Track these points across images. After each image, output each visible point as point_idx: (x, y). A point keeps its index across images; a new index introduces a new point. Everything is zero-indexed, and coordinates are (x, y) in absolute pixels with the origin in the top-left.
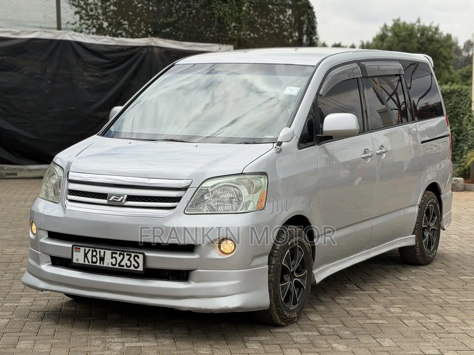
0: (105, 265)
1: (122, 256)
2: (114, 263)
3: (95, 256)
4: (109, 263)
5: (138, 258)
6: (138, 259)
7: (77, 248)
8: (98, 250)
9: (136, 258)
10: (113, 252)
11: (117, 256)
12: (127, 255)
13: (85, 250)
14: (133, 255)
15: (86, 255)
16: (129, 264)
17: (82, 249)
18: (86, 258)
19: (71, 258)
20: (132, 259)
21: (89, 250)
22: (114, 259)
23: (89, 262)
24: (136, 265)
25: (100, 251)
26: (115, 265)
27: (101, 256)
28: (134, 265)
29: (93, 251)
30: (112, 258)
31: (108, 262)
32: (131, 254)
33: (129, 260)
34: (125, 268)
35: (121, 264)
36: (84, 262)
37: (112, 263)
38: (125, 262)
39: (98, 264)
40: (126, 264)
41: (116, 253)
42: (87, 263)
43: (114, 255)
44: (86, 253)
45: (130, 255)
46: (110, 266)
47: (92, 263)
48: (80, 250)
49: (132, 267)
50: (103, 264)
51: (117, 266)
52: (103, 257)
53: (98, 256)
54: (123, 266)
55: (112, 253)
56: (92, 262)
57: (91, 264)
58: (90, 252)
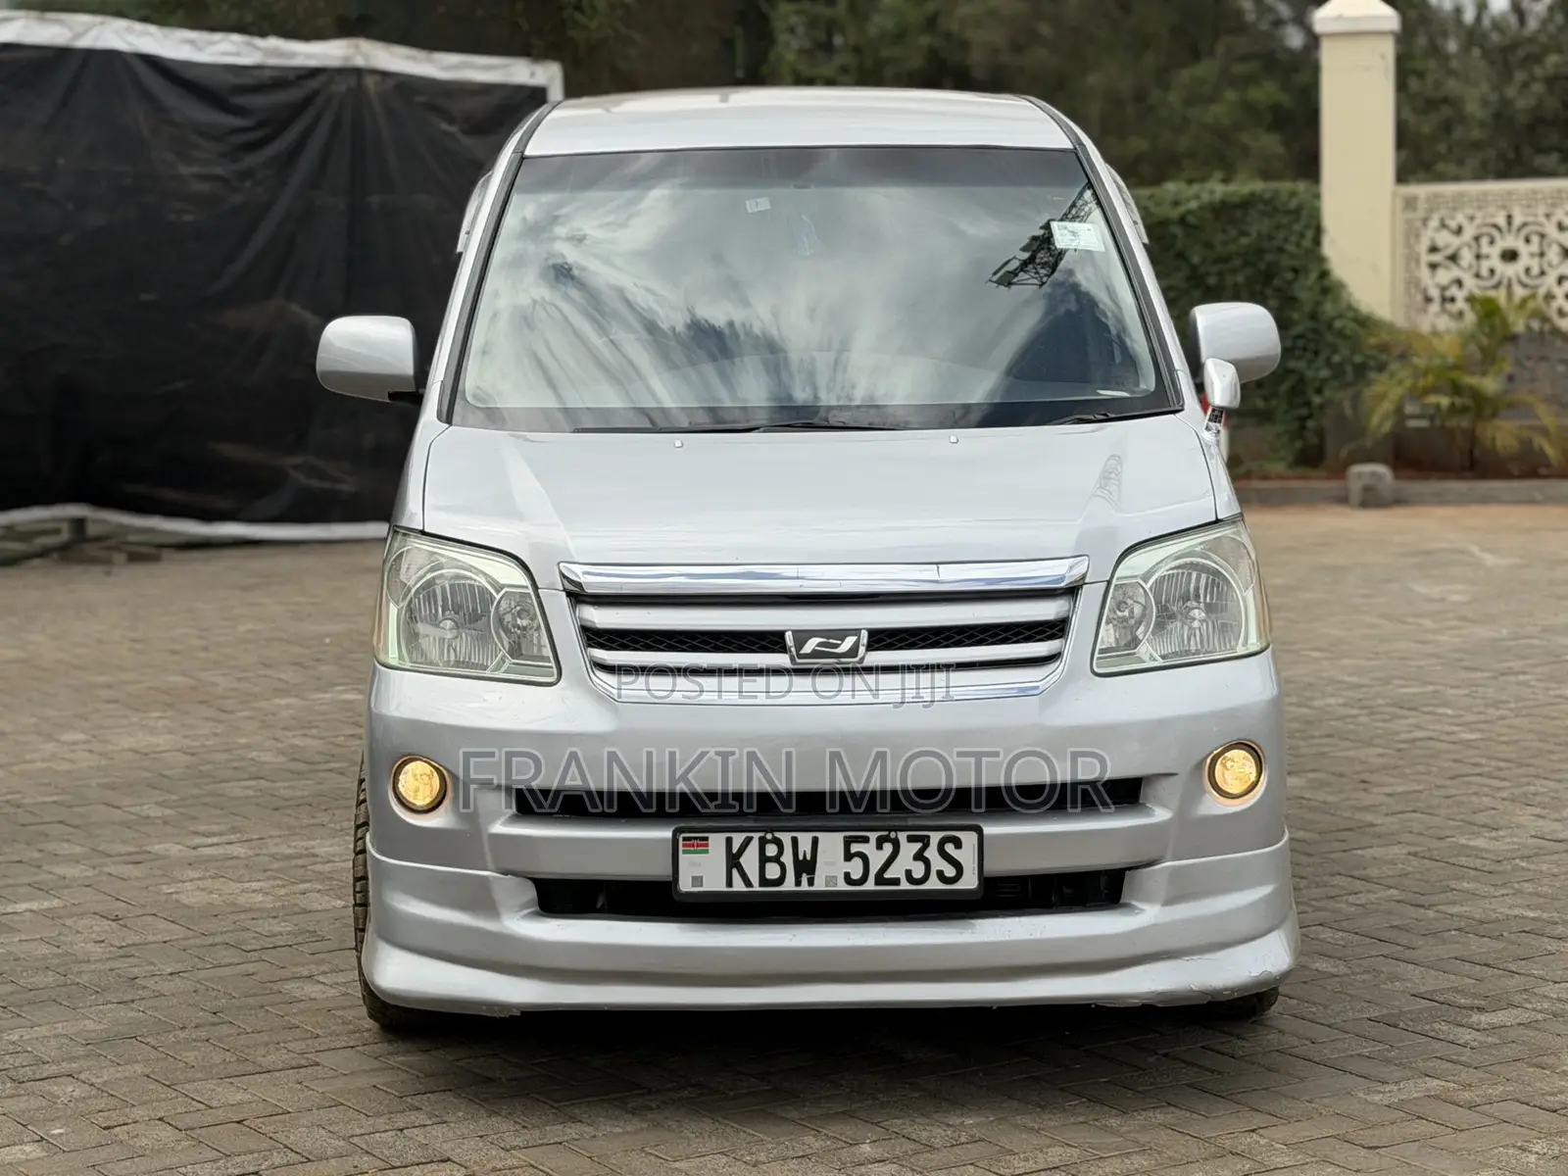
0: (820, 885)
1: (888, 848)
2: (856, 875)
3: (776, 859)
4: (836, 877)
5: (958, 844)
6: (958, 851)
7: (696, 838)
8: (786, 838)
9: (949, 848)
10: (851, 837)
11: (868, 849)
12: (911, 839)
13: (729, 841)
14: (935, 837)
15: (733, 861)
16: (919, 872)
17: (717, 841)
18: (735, 872)
19: (671, 879)
20: (932, 853)
21: (747, 842)
22: (857, 862)
23: (748, 883)
24: (950, 872)
25: (795, 841)
26: (864, 879)
27: (801, 857)
28: (940, 875)
29: (763, 842)
30: (849, 856)
31: (833, 870)
32: (928, 837)
33: (919, 856)
34: (905, 885)
35: (887, 875)
36: (729, 883)
37: (847, 876)
38: (906, 861)
39: (789, 885)
40: (908, 873)
41: (866, 840)
42: (739, 886)
43: (855, 848)
44: (735, 851)
45: (925, 842)
46: (843, 886)
47: (761, 885)
48: (707, 845)
49: (933, 876)
50: (811, 882)
51: (870, 885)
52: (808, 857)
53: (787, 858)
54: (896, 882)
55: (848, 842)
56: (764, 881)
57: (756, 888)
58: (753, 849)
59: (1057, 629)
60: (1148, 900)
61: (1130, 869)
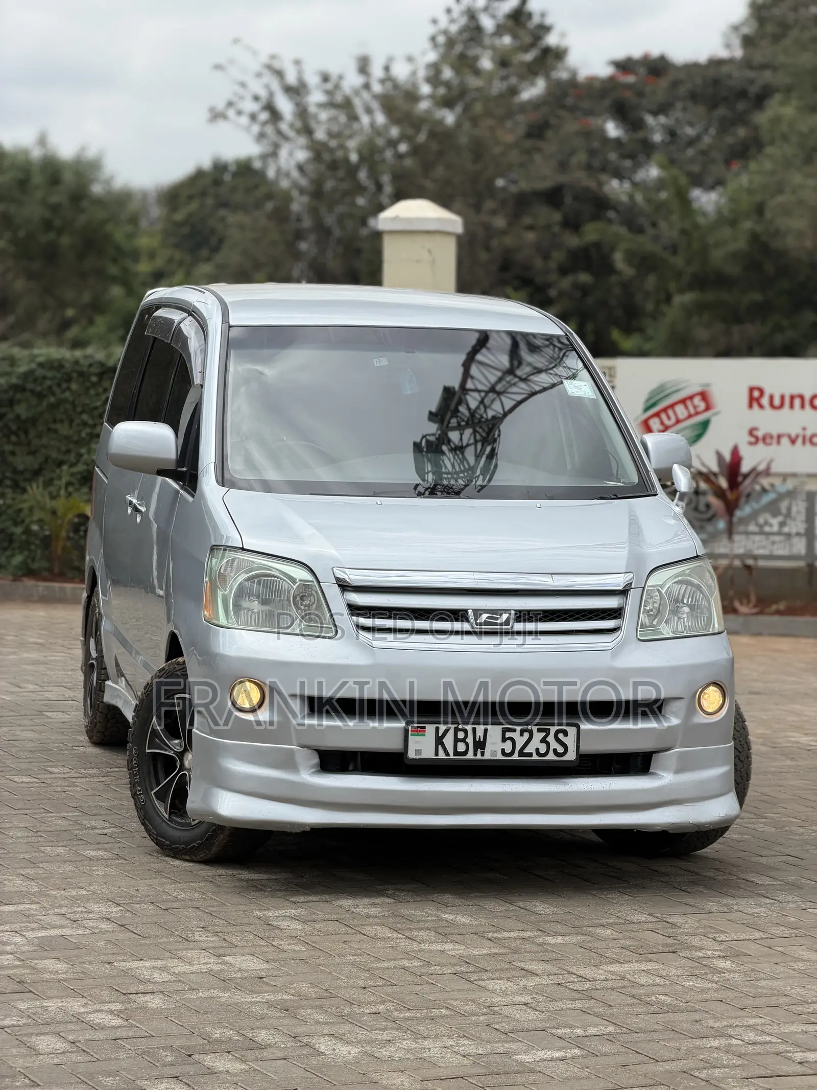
0: (487, 756)
1: (526, 735)
2: (508, 751)
3: (463, 740)
4: (496, 752)
5: (566, 733)
6: (566, 738)
7: (419, 727)
8: (469, 728)
9: (561, 736)
10: (506, 728)
11: (515, 735)
12: (539, 730)
13: (437, 729)
14: (553, 730)
15: (439, 741)
16: (543, 750)
17: (430, 729)
18: (440, 747)
19: (403, 751)
20: (551, 739)
21: (447, 731)
22: (509, 743)
23: (447, 754)
24: (561, 750)
25: (474, 730)
26: (512, 753)
27: (477, 740)
28: (555, 751)
29: (457, 730)
30: (504, 740)
31: (495, 749)
32: (549, 729)
33: (544, 740)
34: (535, 757)
35: (525, 751)
36: (437, 754)
37: (503, 750)
38: (536, 742)
39: (470, 756)
40: (537, 750)
41: (515, 731)
42: (442, 755)
43: (508, 735)
44: (440, 734)
45: (547, 732)
46: (500, 757)
47: (454, 755)
48: (425, 731)
49: (551, 754)
50: (483, 754)
51: (515, 757)
52: (482, 740)
53: (470, 740)
54: (530, 755)
55: (504, 731)
56: (456, 753)
57: (452, 757)
58: (450, 735)
59: (616, 613)
60: (666, 769)
61: (656, 752)
